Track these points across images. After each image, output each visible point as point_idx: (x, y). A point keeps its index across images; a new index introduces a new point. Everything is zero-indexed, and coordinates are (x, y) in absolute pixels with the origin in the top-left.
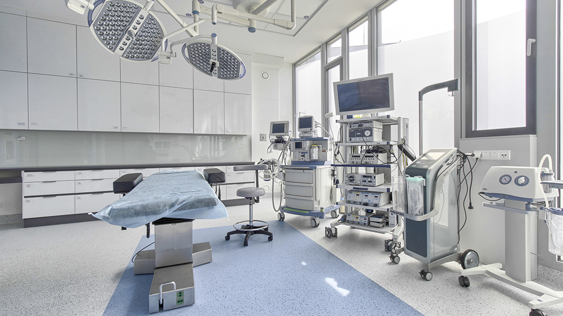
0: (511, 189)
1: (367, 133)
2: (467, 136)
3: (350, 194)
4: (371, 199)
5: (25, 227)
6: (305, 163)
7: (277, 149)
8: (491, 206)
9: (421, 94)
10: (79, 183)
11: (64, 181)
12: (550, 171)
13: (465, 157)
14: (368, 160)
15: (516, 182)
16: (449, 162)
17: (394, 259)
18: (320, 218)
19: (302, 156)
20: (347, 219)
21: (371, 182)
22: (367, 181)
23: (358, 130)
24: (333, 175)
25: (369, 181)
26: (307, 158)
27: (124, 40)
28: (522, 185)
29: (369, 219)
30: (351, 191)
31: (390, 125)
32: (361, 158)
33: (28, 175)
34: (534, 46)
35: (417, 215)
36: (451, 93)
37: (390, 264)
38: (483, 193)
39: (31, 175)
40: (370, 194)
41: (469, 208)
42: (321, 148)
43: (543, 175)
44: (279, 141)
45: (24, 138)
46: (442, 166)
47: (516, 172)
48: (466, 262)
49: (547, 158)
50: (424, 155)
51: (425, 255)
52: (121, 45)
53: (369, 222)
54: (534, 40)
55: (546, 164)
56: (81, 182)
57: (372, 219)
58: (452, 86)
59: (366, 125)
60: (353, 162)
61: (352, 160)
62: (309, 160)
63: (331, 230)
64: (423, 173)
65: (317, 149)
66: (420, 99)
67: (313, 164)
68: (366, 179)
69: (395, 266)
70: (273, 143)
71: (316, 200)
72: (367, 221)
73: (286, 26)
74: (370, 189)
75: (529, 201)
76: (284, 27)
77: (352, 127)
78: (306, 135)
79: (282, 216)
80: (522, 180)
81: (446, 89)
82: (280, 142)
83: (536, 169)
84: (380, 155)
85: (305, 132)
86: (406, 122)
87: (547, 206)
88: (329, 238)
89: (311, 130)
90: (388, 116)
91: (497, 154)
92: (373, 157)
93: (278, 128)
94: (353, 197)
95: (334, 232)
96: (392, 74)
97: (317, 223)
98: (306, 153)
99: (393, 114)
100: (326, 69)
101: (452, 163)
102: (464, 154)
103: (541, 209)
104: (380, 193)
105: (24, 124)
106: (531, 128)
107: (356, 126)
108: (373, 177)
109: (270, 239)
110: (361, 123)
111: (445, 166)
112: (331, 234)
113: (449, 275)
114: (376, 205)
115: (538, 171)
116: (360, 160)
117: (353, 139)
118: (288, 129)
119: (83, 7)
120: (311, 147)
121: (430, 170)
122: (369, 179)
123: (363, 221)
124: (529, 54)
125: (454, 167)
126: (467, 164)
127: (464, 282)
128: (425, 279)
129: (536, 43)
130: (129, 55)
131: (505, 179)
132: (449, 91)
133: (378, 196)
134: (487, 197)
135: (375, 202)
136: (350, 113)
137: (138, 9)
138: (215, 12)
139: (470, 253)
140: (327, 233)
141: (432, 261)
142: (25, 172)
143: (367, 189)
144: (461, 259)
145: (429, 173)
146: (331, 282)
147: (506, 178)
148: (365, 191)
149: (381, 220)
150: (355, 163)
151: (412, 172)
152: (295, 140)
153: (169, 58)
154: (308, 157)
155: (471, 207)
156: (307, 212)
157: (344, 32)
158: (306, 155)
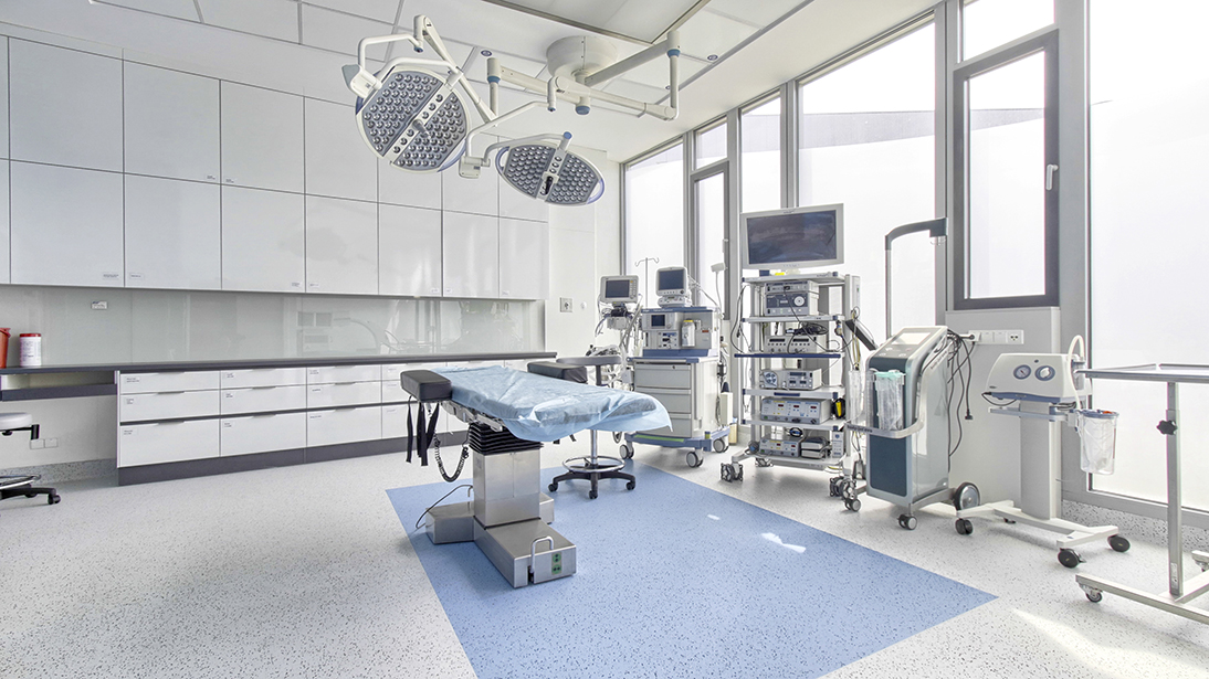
0: (1031, 386)
1: (799, 301)
2: (957, 307)
3: (767, 405)
4: (805, 411)
5: (121, 484)
6: (671, 353)
7: (615, 327)
8: (1000, 411)
9: (888, 239)
10: (228, 395)
11: (197, 392)
12: (1081, 358)
13: (960, 340)
14: (799, 346)
15: (1038, 375)
16: (938, 347)
17: (852, 505)
18: (705, 449)
19: (664, 340)
20: (761, 448)
21: (805, 382)
22: (798, 382)
23: (782, 296)
24: (721, 374)
25: (801, 382)
26: (674, 344)
27: (404, 135)
28: (1046, 379)
29: (800, 446)
30: (768, 400)
31: (827, 287)
32: (787, 342)
33: (129, 380)
34: (1056, 174)
35: (892, 430)
36: (933, 239)
37: (844, 512)
38: (990, 394)
39: (134, 380)
40: (803, 403)
41: (967, 418)
42: (699, 327)
43: (1074, 364)
44: (619, 312)
45: (105, 304)
46: (927, 355)
47: (1036, 361)
48: (961, 502)
49: (1078, 341)
50: (895, 339)
51: (903, 493)
52: (398, 143)
53: (800, 450)
54: (1056, 167)
55: (1076, 350)
56: (232, 392)
57: (804, 445)
58: (936, 228)
59: (796, 288)
60: (772, 350)
61: (771, 347)
62: (678, 348)
63: (733, 469)
64: (900, 365)
65: (693, 326)
66: (888, 247)
67: (691, 355)
68: (796, 378)
69: (855, 514)
70: (606, 316)
71: (696, 418)
72: (796, 450)
73: (663, 114)
74: (803, 395)
75: (1055, 400)
76: (660, 117)
77: (772, 291)
78: (672, 302)
79: (630, 451)
80: (1046, 372)
81: (928, 232)
82: (621, 315)
83: (1063, 356)
84: (819, 337)
85: (672, 297)
86: (856, 283)
87: (1079, 407)
88: (730, 481)
89: (682, 292)
90: (835, 274)
91: (1004, 336)
92: (807, 340)
93: (618, 289)
94: (773, 410)
95: (737, 471)
96: (842, 205)
97: (700, 459)
98: (673, 334)
99: (842, 270)
100: (694, 179)
101: (941, 350)
102: (957, 336)
103: (1071, 411)
104: (820, 400)
105: (115, 276)
106: (1051, 298)
107: (779, 289)
108: (808, 375)
109: (631, 486)
110: (786, 284)
111: (932, 355)
112: (732, 475)
113: (940, 522)
114: (814, 422)
115: (1066, 359)
116: (786, 347)
117: (773, 311)
118: (636, 291)
119: (368, 86)
120: (681, 325)
121: (911, 361)
122: (803, 379)
123: (789, 450)
124: (1049, 188)
125: (943, 357)
126: (962, 350)
127: (964, 528)
128: (906, 527)
129: (1058, 171)
130: (405, 162)
131: (1021, 372)
132: (931, 236)
133: (818, 407)
134: (995, 400)
135: (813, 415)
136: (765, 266)
137: (438, 84)
138: (554, 89)
139: (966, 488)
140: (726, 473)
141: (915, 500)
142: (122, 373)
143: (798, 395)
144: (955, 499)
145: (910, 365)
146: (770, 537)
147: (1022, 369)
148: (793, 398)
149: (820, 446)
150: (776, 351)
151: (879, 364)
152: (651, 311)
153: (478, 168)
154: (677, 342)
155: (969, 417)
156: (682, 440)
157: (733, 117)
158: (672, 338)
